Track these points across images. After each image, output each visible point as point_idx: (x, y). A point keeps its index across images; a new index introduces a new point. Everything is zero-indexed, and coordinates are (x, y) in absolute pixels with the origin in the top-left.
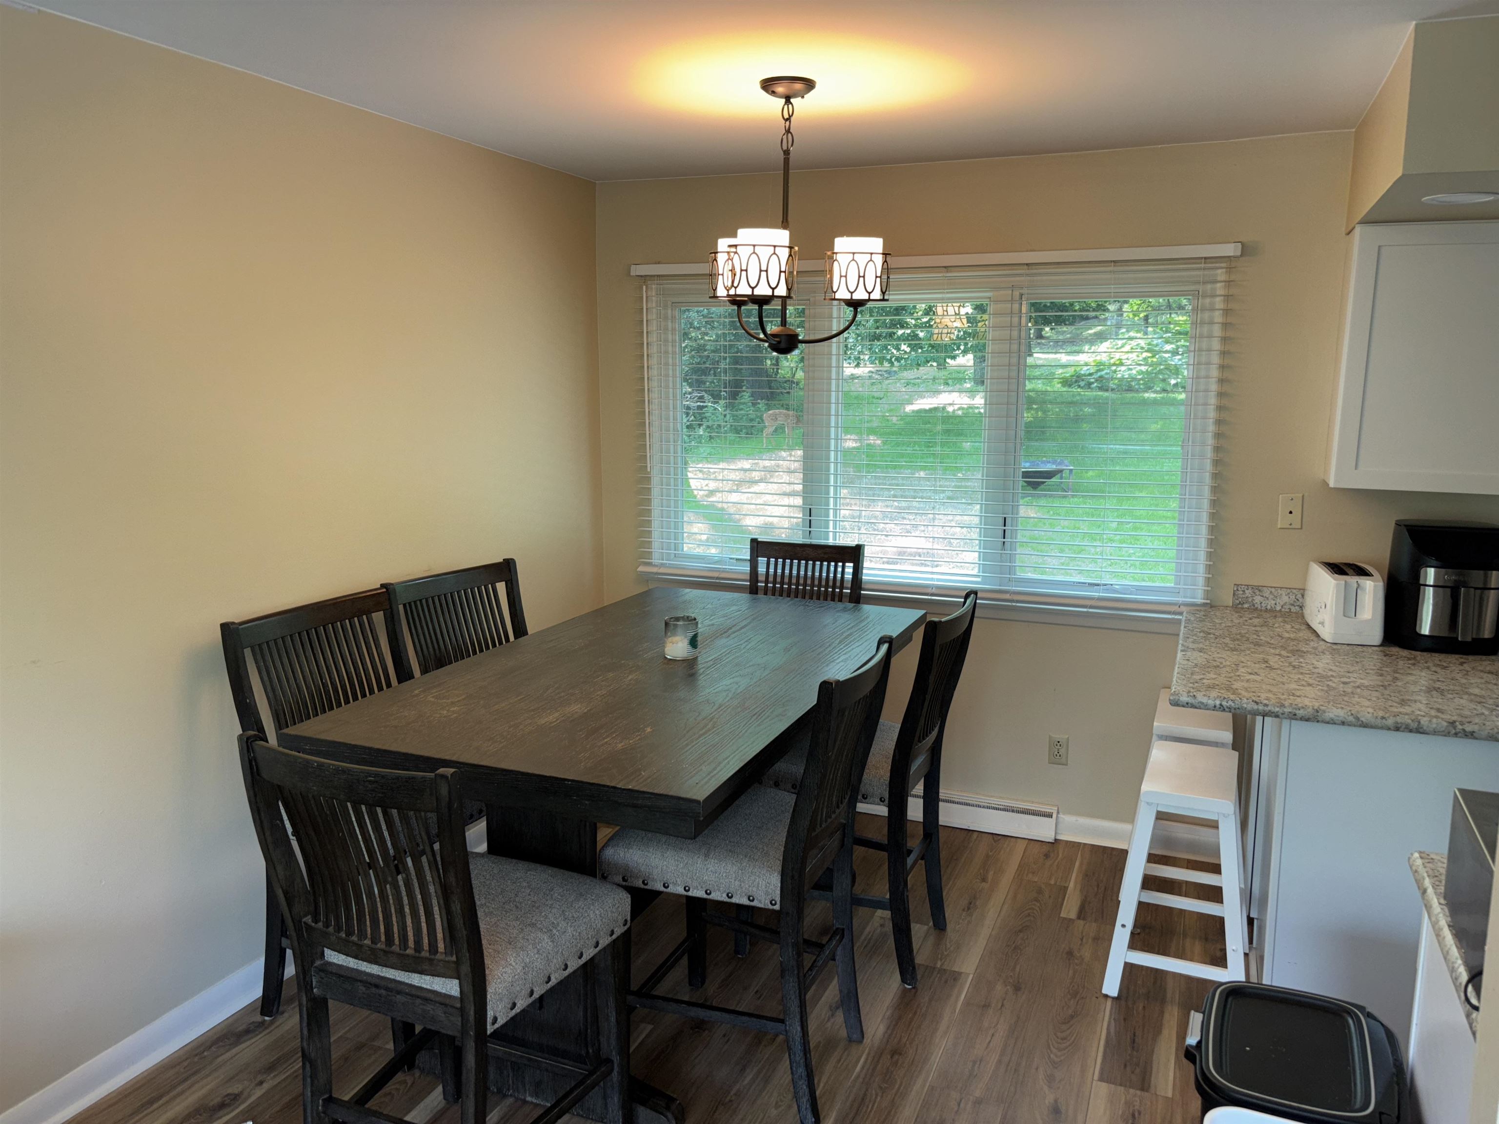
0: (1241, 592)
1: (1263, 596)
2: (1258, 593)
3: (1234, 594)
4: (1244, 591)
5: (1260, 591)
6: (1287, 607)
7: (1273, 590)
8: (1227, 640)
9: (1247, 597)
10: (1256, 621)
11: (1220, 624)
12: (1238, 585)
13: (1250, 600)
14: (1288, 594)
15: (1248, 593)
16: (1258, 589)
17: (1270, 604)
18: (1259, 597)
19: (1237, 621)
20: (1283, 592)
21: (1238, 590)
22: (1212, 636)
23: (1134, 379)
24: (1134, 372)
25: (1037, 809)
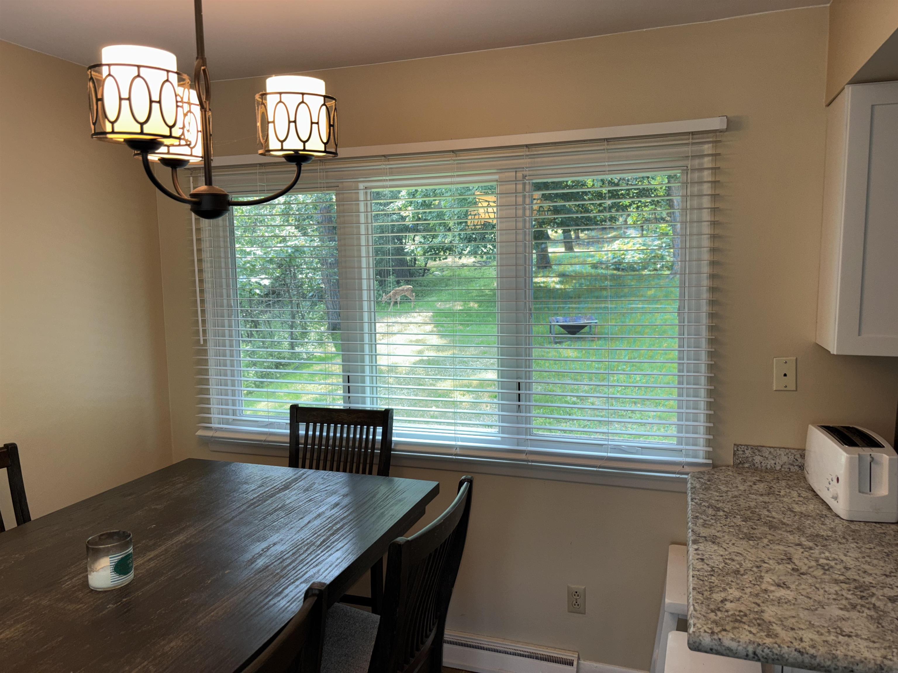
0: (741, 452)
1: (762, 456)
2: (757, 453)
3: (734, 454)
4: (744, 451)
5: (759, 451)
6: (787, 466)
7: (772, 450)
8: (738, 521)
9: (747, 458)
10: (761, 487)
11: (727, 492)
12: (738, 446)
13: (750, 460)
14: (787, 454)
15: (748, 453)
16: (757, 449)
17: (771, 463)
18: (759, 457)
19: (742, 488)
20: (782, 452)
21: (738, 450)
22: (721, 513)
23: (636, 263)
24: (636, 258)
25: (559, 656)
